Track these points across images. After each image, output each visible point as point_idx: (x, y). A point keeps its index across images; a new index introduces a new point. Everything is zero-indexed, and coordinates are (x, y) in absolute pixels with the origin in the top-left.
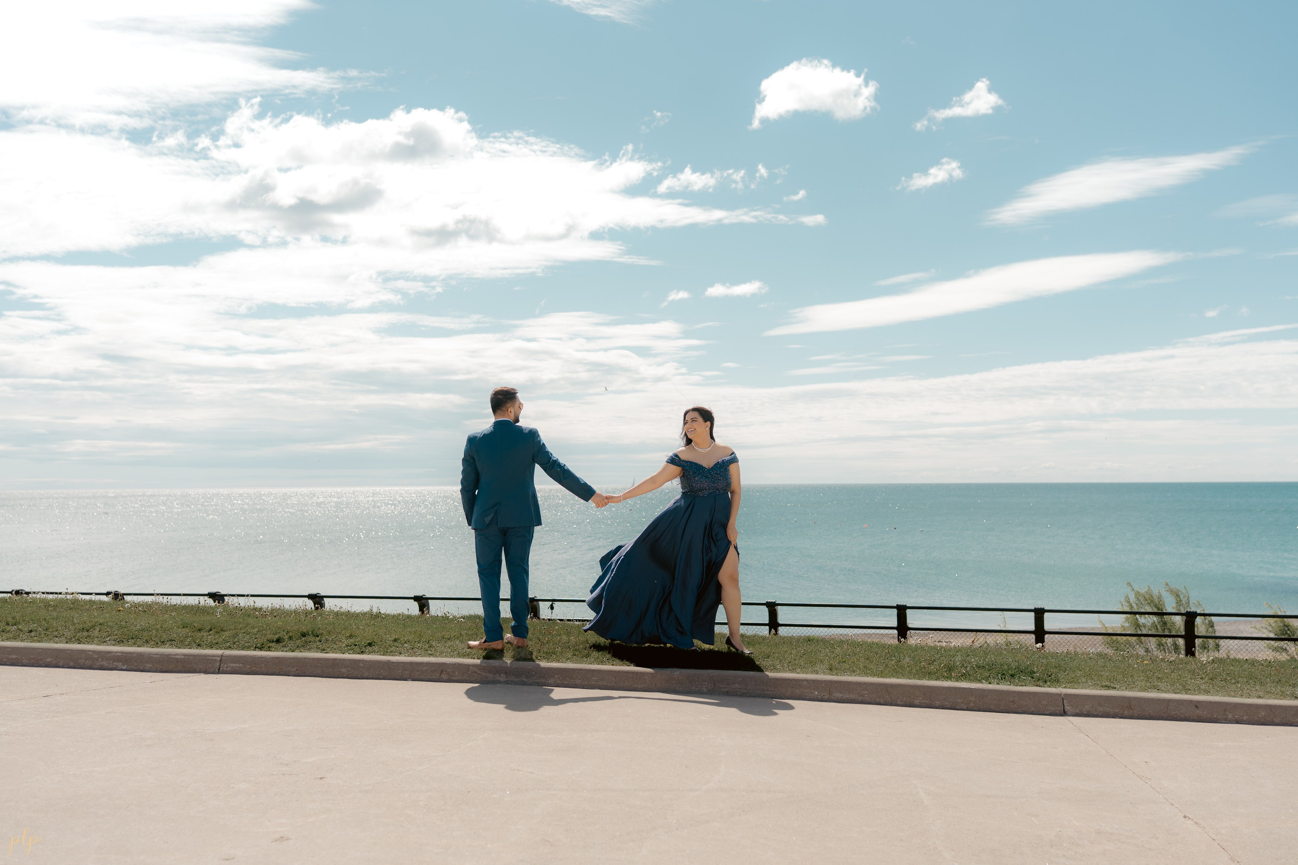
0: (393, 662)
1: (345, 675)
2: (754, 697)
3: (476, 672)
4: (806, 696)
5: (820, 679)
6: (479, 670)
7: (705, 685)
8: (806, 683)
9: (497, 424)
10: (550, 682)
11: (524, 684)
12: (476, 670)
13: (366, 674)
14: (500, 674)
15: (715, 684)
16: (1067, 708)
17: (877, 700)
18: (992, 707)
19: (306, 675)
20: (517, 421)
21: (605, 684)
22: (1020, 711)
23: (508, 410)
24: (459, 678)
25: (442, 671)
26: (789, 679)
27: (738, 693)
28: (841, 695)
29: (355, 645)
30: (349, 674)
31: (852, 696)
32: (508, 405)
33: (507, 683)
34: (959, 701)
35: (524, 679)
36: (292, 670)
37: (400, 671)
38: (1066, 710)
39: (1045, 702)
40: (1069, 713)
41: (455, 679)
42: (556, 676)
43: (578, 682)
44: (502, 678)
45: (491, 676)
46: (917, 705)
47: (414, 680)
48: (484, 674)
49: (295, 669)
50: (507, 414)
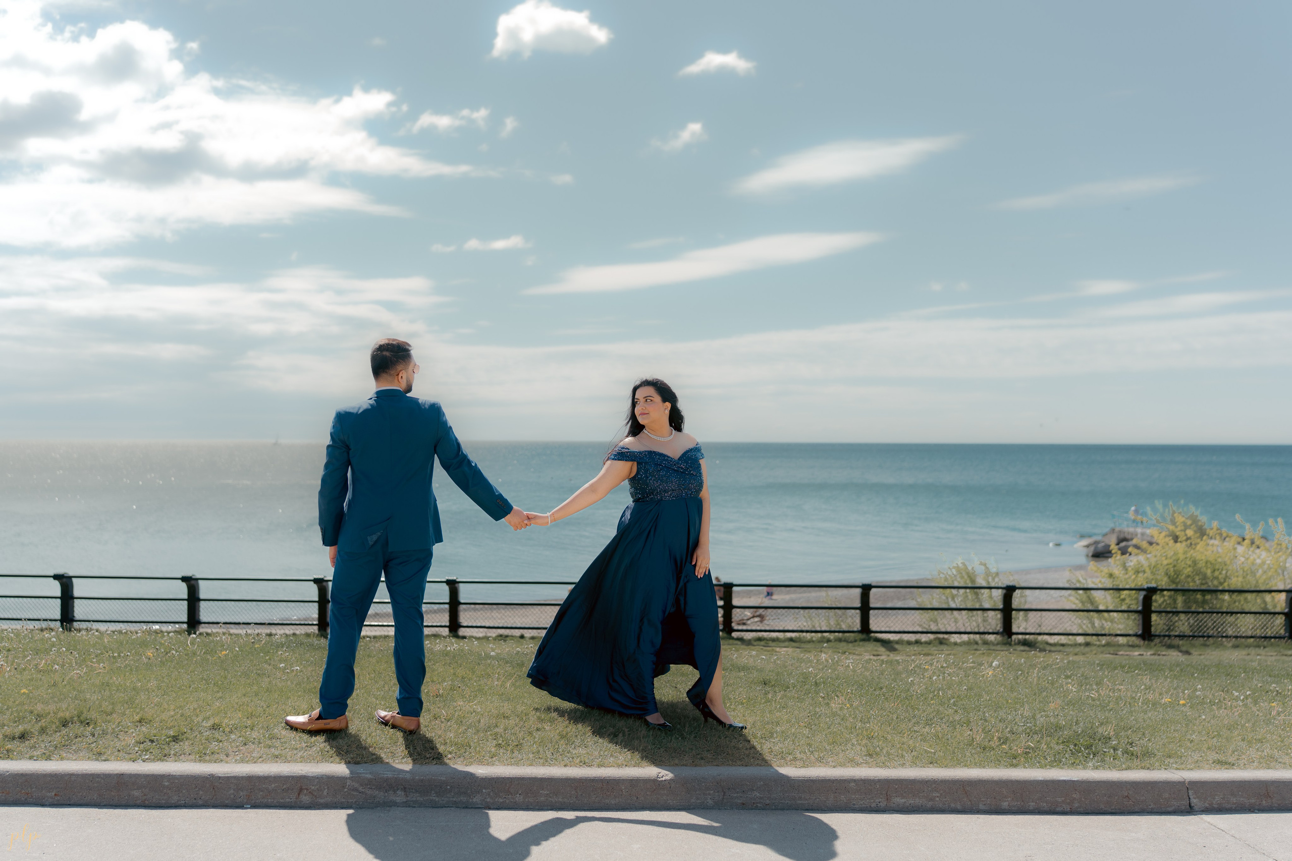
0: (220, 777)
1: (138, 802)
2: (782, 809)
3: (356, 790)
4: (854, 804)
5: (872, 778)
6: (361, 785)
7: (709, 794)
8: (853, 784)
9: (381, 396)
10: (474, 800)
11: (435, 806)
12: (356, 785)
13: (175, 799)
14: (395, 791)
15: (724, 793)
16: (1194, 801)
17: (953, 805)
18: (1102, 806)
19: (72, 802)
20: (410, 389)
21: (560, 800)
22: (1136, 810)
23: (398, 375)
24: (329, 799)
25: (301, 790)
26: (829, 780)
27: (759, 805)
28: (903, 800)
30: (145, 800)
31: (918, 801)
32: (399, 367)
33: (406, 804)
34: (1060, 800)
35: (434, 797)
36: (48, 794)
37: (232, 791)
38: (1192, 805)
39: (1166, 795)
40: (1196, 808)
41: (322, 801)
42: (484, 791)
43: (519, 798)
44: (400, 797)
45: (380, 795)
46: (1005, 809)
47: (255, 806)
48: (369, 792)
49: (53, 794)
50: (396, 381)
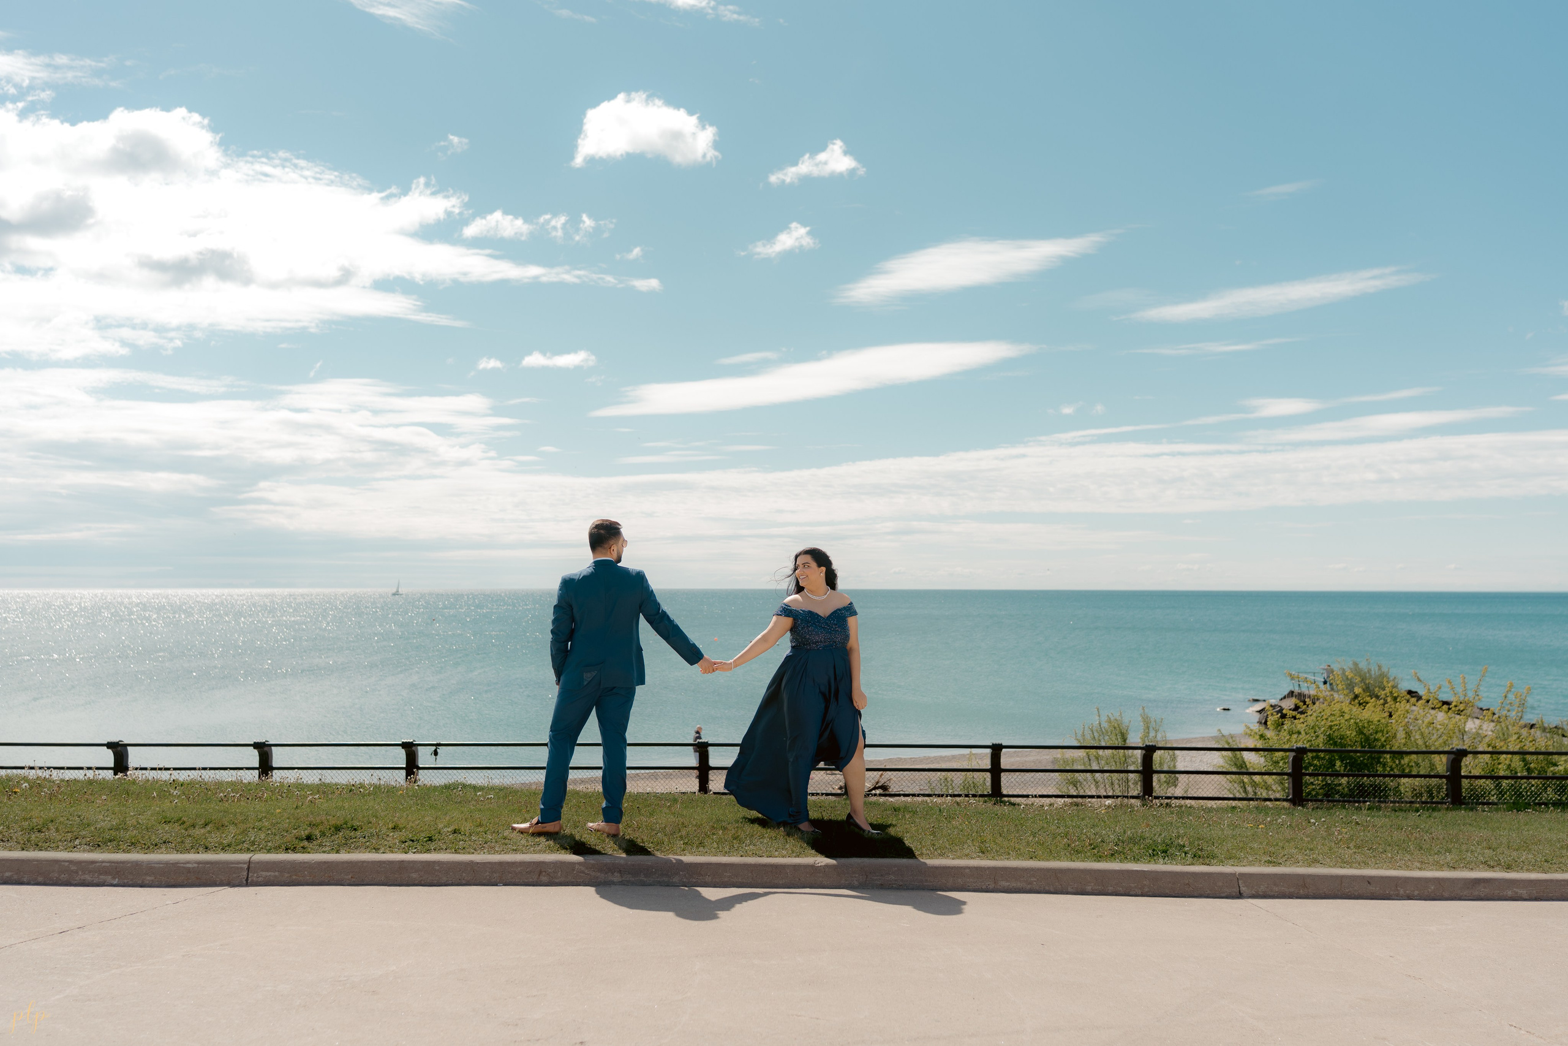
0: (478, 863)
1: (416, 882)
2: (913, 889)
3: (583, 872)
4: (969, 886)
5: (983, 866)
6: (587, 868)
7: (855, 877)
8: (967, 871)
9: (598, 564)
10: (674, 880)
11: (643, 884)
12: (583, 869)
13: (444, 879)
14: (613, 873)
15: (867, 876)
16: (1243, 889)
17: (1047, 888)
18: (1167, 891)
19: (365, 883)
20: (619, 560)
21: (740, 880)
22: (1196, 895)
23: (610, 548)
24: (562, 879)
25: (541, 872)
26: (949, 867)
27: (894, 886)
28: (1008, 884)
29: (413, 841)
30: (421, 881)
31: (1019, 885)
32: (611, 542)
33: (622, 883)
34: (1133, 885)
35: (642, 878)
36: (346, 877)
37: (488, 874)
38: (1242, 892)
39: (1220, 884)
40: (1245, 894)
41: (557, 881)
42: (681, 873)
43: (708, 879)
44: (616, 877)
45: (602, 876)
46: (1089, 892)
47: (505, 885)
48: (593, 874)
49: (350, 877)
50: (609, 553)
